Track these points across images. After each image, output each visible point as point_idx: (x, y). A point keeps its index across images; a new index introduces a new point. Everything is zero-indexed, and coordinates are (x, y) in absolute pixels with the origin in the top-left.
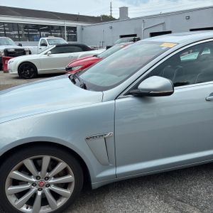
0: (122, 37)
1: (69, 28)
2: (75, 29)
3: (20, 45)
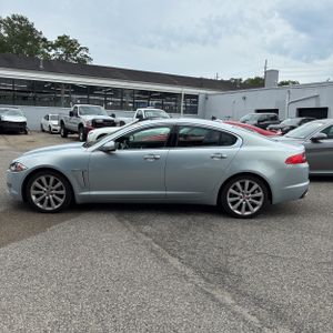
2: (196, 97)
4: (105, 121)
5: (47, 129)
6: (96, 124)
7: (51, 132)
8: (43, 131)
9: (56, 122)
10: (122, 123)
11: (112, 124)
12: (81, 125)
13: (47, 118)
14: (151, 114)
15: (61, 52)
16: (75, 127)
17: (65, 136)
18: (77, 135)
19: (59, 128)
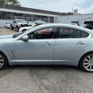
0: (72, 22)
1: (50, 17)
3: (28, 23)
4: (25, 25)
5: (7, 27)
6: (22, 26)
7: (8, 28)
8: (6, 28)
9: (9, 25)
10: (31, 25)
11: (27, 26)
12: (17, 26)
13: (7, 23)
14: (40, 23)
15: (12, 3)
16: (15, 27)
17: (12, 29)
18: (16, 29)
19: (10, 27)
